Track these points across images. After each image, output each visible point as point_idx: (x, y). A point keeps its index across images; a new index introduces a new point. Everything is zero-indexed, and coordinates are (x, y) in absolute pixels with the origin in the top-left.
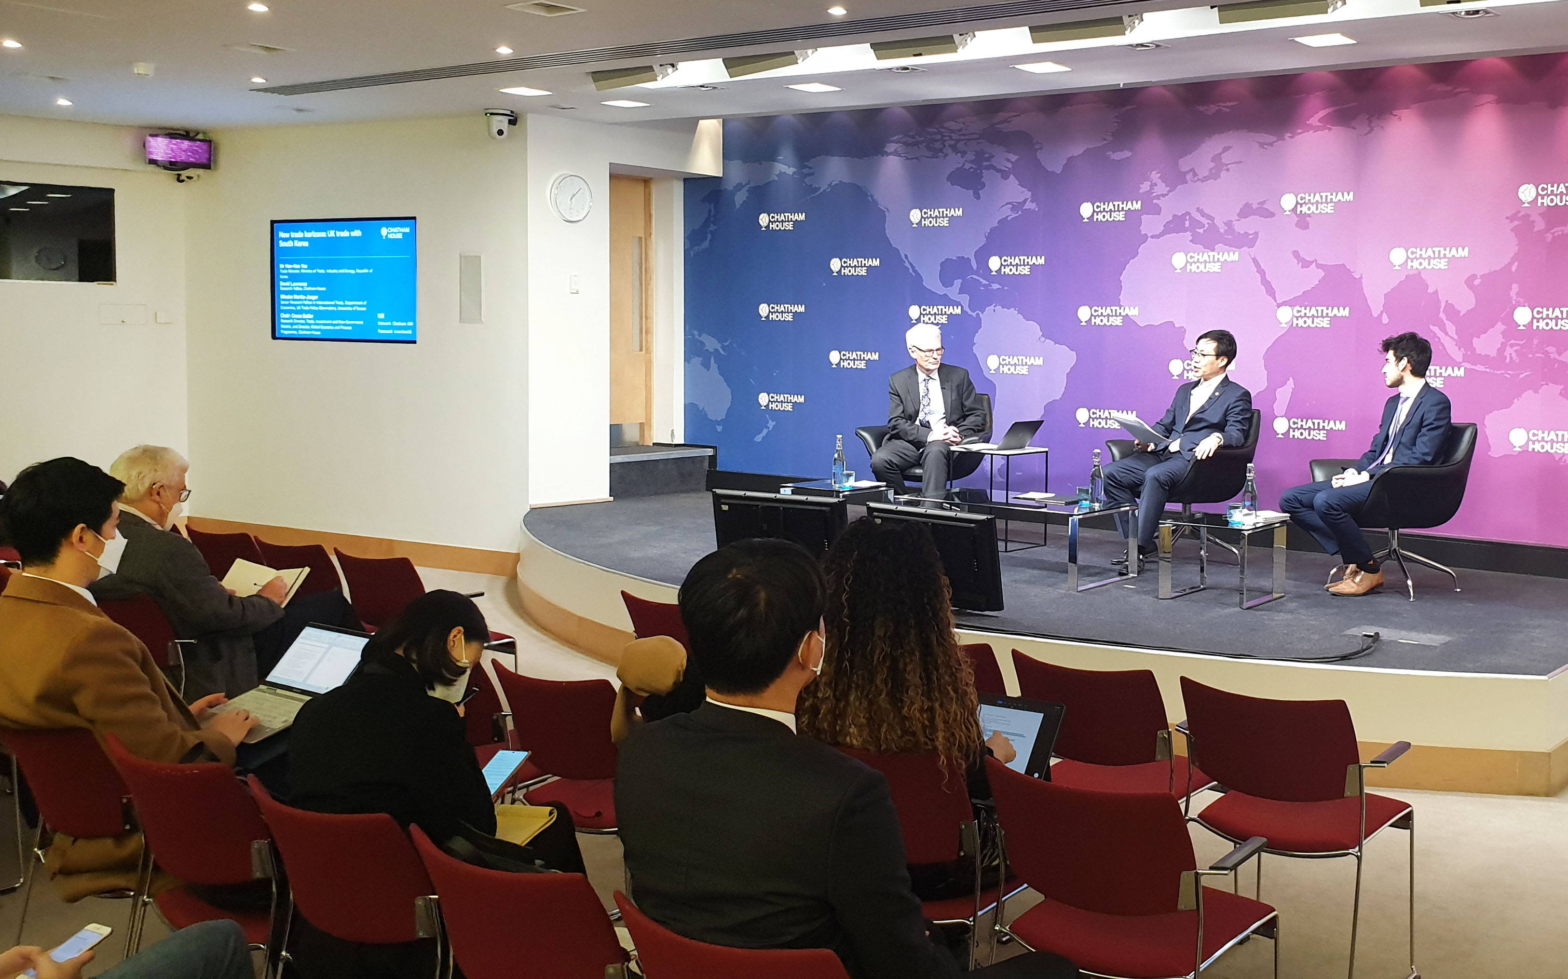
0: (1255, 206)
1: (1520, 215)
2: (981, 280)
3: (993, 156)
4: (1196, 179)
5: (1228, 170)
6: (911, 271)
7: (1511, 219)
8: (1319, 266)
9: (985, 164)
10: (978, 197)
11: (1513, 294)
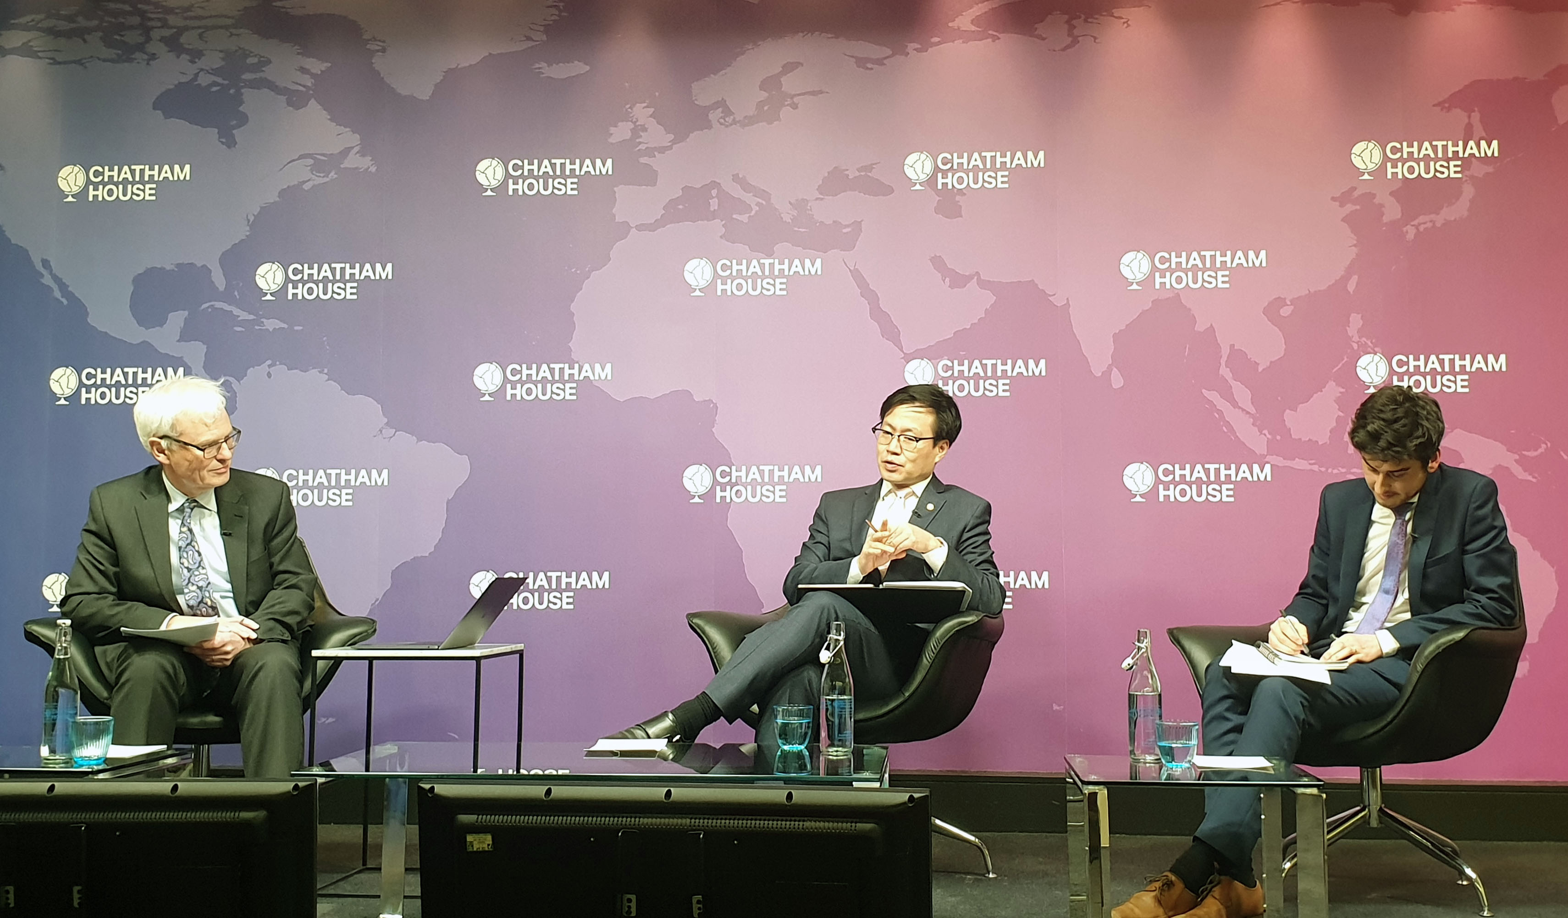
0: (852, 174)
1: (1356, 194)
2: (236, 311)
3: (269, 62)
4: (729, 119)
5: (795, 106)
6: (57, 294)
7: (1343, 199)
8: (984, 284)
9: (247, 76)
10: (231, 143)
11: (1352, 330)
